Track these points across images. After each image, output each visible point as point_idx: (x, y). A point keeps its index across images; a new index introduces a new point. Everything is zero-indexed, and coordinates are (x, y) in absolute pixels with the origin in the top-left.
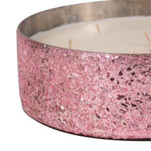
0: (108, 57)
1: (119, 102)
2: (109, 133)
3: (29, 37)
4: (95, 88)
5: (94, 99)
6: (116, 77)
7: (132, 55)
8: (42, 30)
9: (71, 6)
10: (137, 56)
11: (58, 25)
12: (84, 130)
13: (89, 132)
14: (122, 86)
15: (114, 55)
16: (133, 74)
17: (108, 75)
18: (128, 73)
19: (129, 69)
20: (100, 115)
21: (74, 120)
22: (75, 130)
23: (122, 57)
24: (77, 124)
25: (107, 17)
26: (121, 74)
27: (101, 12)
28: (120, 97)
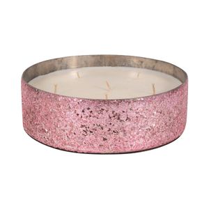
0: (75, 100)
1: (82, 129)
2: (75, 149)
3: (28, 82)
4: (67, 119)
5: (66, 126)
6: (80, 113)
7: (91, 100)
8: (42, 75)
9: (62, 58)
10: (94, 100)
11: (53, 71)
12: (59, 145)
13: (63, 147)
14: (84, 119)
15: (79, 99)
16: (91, 112)
17: (75, 112)
18: (88, 111)
19: (89, 109)
20: (70, 137)
21: (54, 139)
22: (54, 145)
23: (84, 100)
24: (55, 142)
25: (87, 66)
26: (83, 111)
27: (83, 63)
28: (82, 126)
